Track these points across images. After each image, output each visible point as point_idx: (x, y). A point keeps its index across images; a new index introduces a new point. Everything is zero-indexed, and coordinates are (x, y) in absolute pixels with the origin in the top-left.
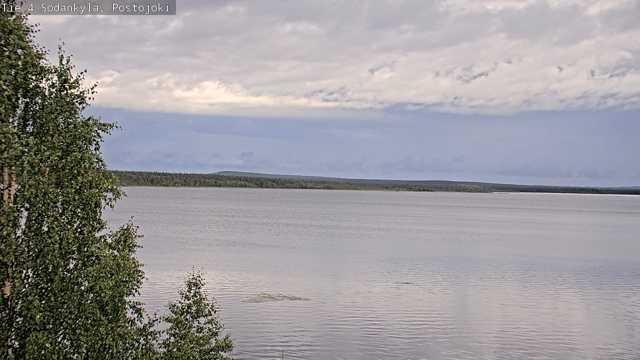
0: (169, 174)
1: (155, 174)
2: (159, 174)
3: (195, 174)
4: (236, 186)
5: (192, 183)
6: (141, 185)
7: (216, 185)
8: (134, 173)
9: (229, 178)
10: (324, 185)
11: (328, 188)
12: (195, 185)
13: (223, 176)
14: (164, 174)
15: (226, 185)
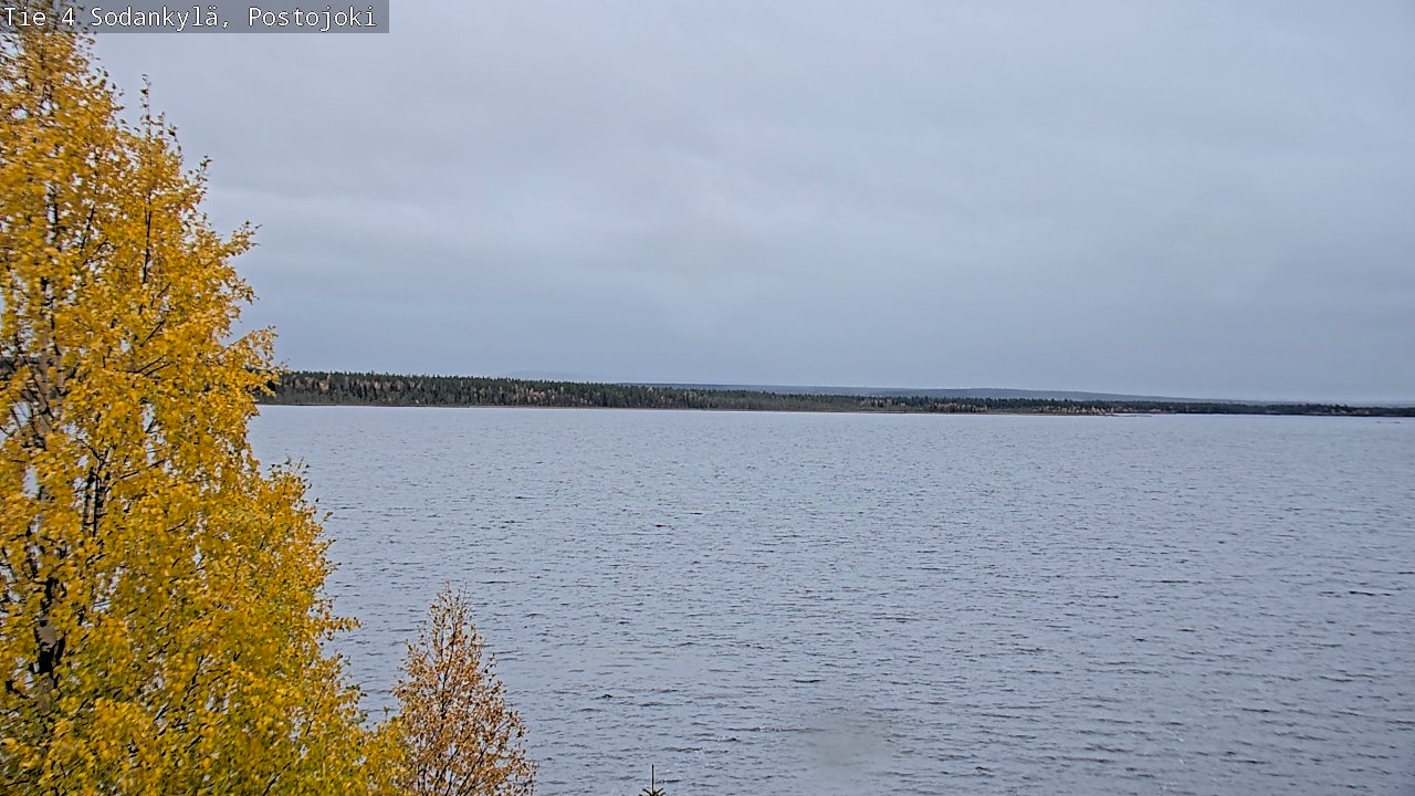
0: (400, 378)
1: (370, 377)
2: (378, 378)
3: (456, 378)
4: (547, 403)
5: (451, 397)
6: (338, 403)
7: (503, 402)
8: (322, 376)
9: (531, 385)
10: (742, 400)
11: (751, 408)
12: (457, 402)
13: (517, 382)
14: (388, 378)
15: (524, 402)
